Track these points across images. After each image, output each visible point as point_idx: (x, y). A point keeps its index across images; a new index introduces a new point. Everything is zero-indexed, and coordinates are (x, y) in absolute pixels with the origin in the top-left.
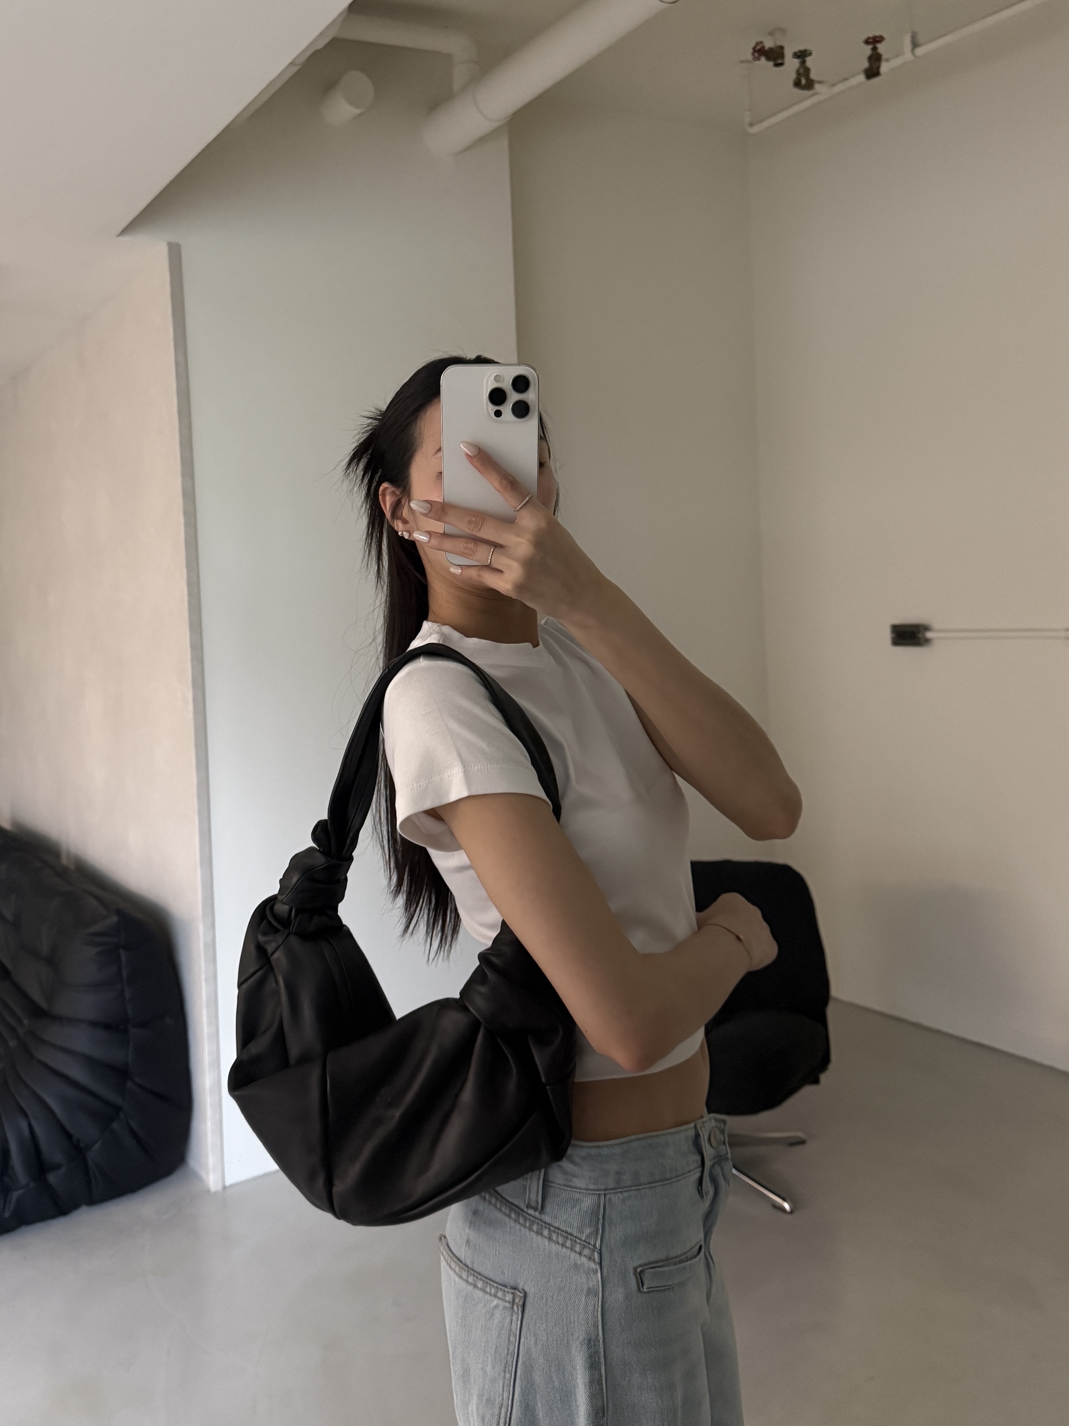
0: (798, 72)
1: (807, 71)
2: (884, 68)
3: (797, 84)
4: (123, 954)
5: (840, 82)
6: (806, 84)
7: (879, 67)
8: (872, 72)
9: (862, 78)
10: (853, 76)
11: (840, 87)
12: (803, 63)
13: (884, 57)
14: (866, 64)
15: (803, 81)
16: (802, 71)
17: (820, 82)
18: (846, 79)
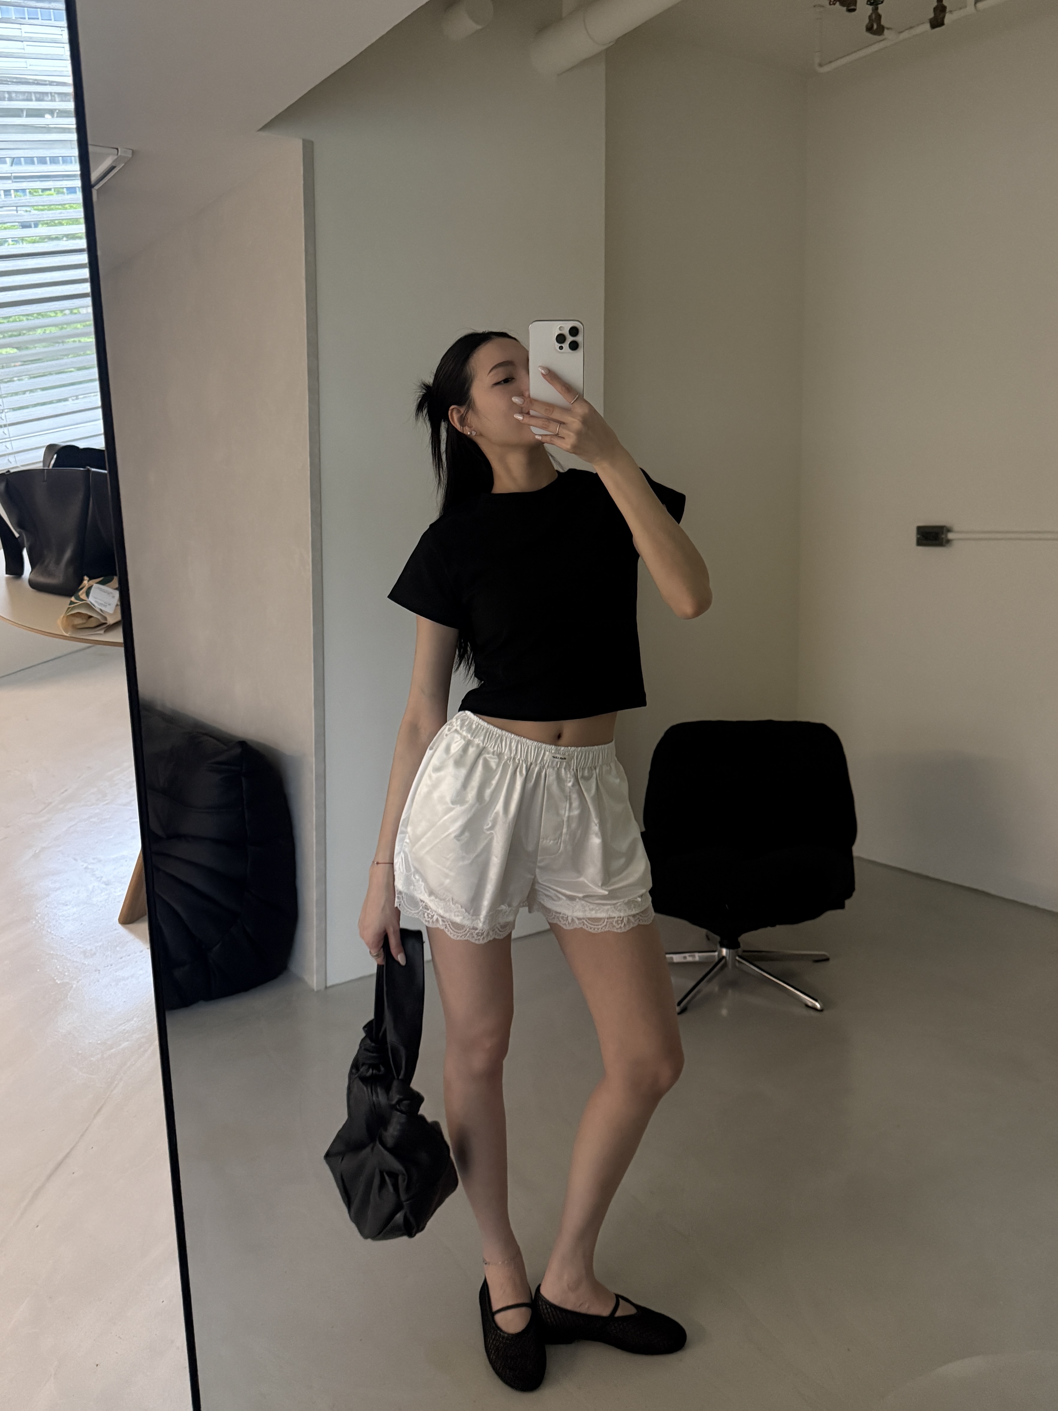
0: (870, 17)
1: (879, 17)
2: (948, 18)
3: (869, 29)
4: (243, 779)
5: (906, 30)
6: (877, 29)
7: (944, 17)
8: (937, 22)
9: (928, 26)
10: (918, 25)
11: (905, 35)
12: (876, 9)
13: (948, 10)
14: (931, 15)
15: (875, 27)
16: (874, 16)
17: (888, 29)
18: (911, 28)
